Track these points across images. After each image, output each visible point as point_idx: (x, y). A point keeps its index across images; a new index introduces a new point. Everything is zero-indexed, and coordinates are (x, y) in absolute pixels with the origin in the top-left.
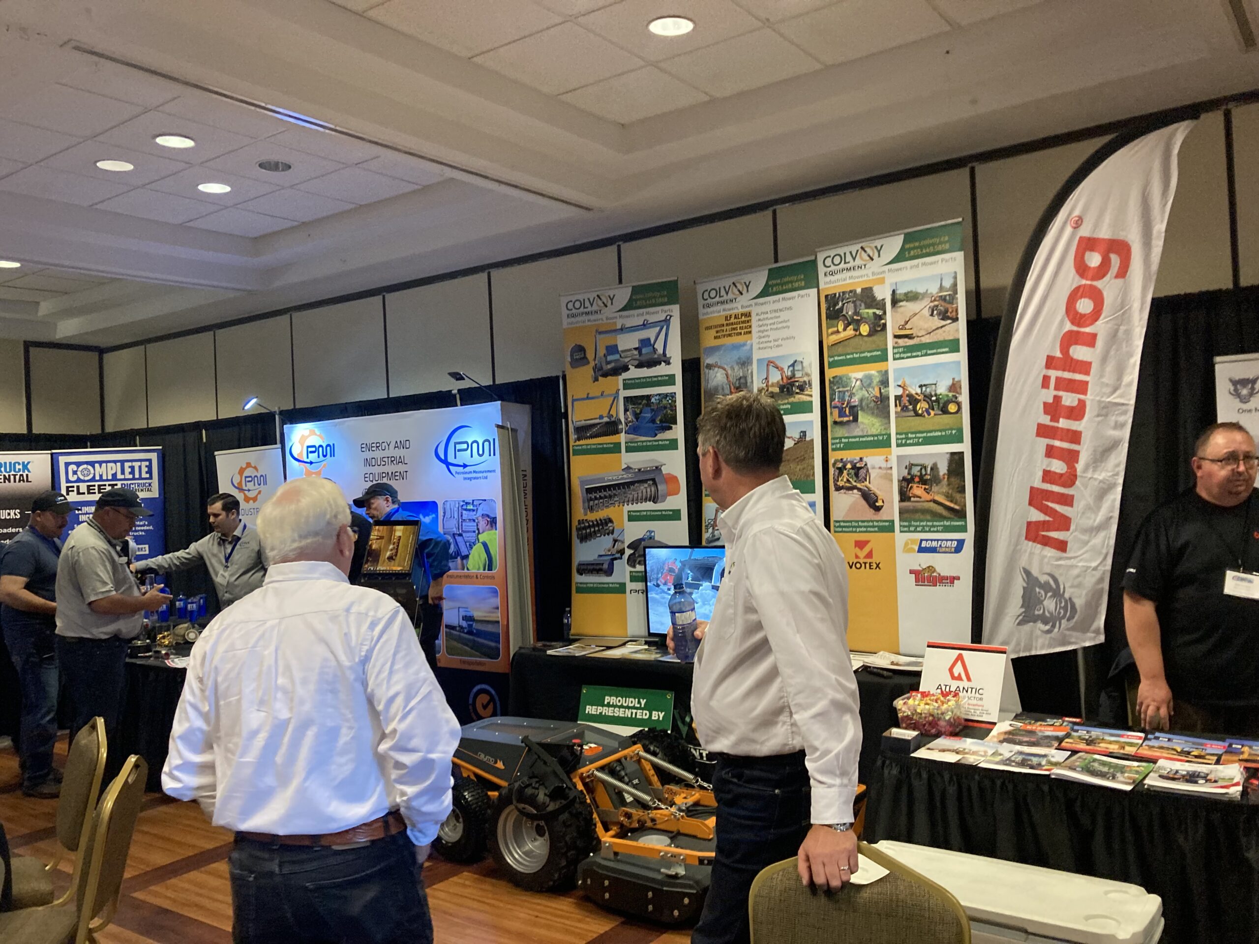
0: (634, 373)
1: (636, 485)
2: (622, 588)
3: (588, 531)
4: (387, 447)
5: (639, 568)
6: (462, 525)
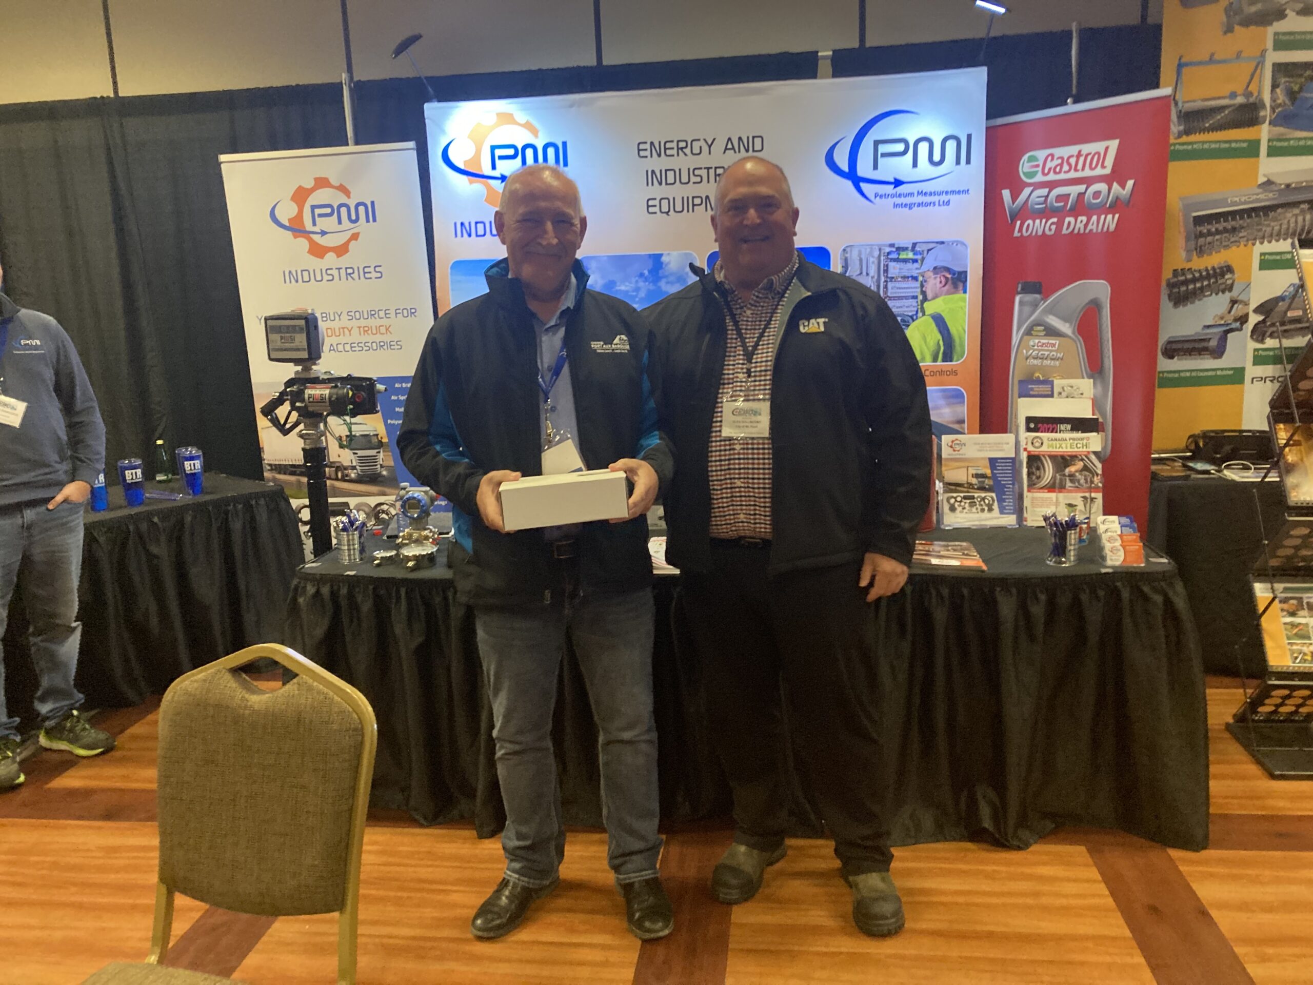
0: (1295, 23)
1: (1280, 210)
2: (1237, 376)
3: (1191, 287)
4: (705, 148)
5: (1270, 343)
6: (886, 287)
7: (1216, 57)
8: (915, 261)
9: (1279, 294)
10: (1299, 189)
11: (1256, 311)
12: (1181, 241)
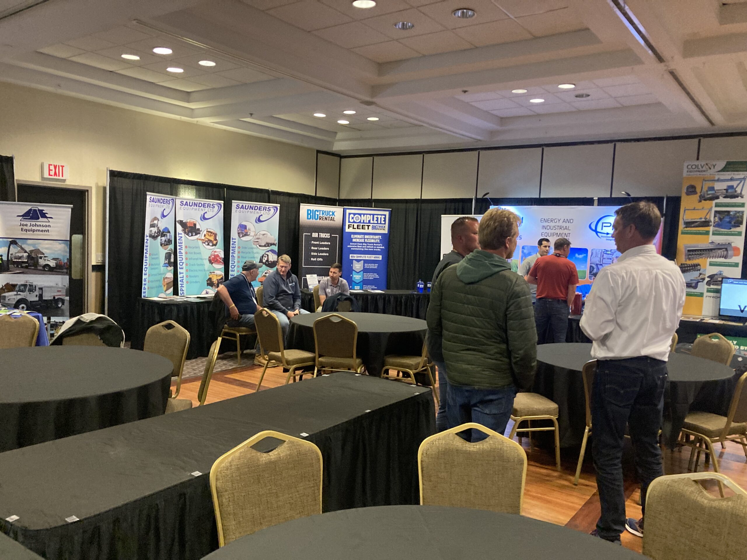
0: (721, 200)
1: (716, 250)
2: (701, 295)
3: (686, 268)
4: (558, 221)
5: (712, 286)
6: (602, 260)
7: (696, 208)
8: (611, 254)
9: (715, 273)
10: (722, 245)
11: (708, 277)
12: (684, 256)
